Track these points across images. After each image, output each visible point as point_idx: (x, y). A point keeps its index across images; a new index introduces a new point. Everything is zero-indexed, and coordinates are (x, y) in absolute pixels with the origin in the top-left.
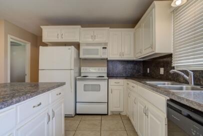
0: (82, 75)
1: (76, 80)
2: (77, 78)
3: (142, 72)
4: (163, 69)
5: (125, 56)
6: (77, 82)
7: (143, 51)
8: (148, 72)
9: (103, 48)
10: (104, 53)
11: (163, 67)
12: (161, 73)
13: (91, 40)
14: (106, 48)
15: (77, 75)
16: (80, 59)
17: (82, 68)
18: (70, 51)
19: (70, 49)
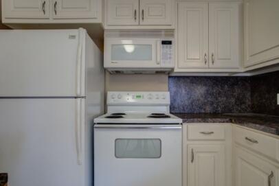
0: (111, 111)
1: (92, 127)
2: (96, 120)
3: (249, 102)
5: (216, 65)
6: (97, 132)
9: (164, 43)
10: (165, 57)
13: (132, 21)
14: (170, 43)
15: (98, 110)
16: (105, 70)
17: (110, 94)
18: (75, 41)
19: (73, 37)
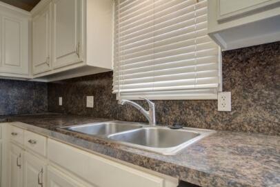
3: (46, 104)
4: (92, 97)
7: (55, 60)
8: (61, 103)
11: (93, 94)
12: (88, 106)
